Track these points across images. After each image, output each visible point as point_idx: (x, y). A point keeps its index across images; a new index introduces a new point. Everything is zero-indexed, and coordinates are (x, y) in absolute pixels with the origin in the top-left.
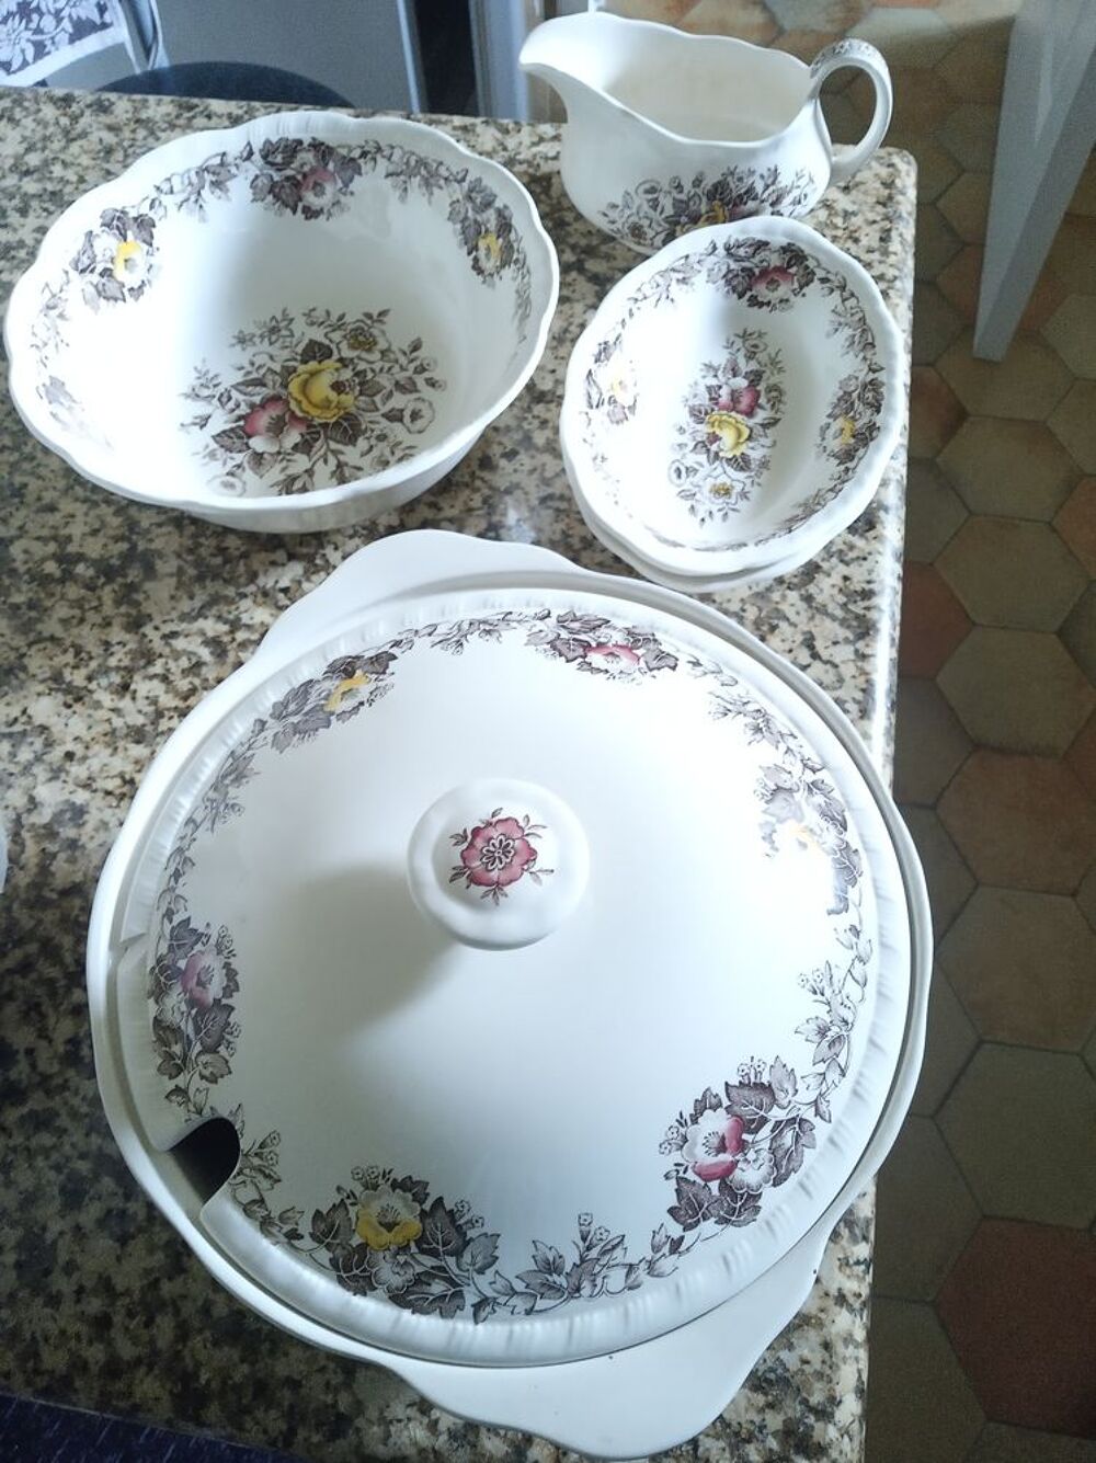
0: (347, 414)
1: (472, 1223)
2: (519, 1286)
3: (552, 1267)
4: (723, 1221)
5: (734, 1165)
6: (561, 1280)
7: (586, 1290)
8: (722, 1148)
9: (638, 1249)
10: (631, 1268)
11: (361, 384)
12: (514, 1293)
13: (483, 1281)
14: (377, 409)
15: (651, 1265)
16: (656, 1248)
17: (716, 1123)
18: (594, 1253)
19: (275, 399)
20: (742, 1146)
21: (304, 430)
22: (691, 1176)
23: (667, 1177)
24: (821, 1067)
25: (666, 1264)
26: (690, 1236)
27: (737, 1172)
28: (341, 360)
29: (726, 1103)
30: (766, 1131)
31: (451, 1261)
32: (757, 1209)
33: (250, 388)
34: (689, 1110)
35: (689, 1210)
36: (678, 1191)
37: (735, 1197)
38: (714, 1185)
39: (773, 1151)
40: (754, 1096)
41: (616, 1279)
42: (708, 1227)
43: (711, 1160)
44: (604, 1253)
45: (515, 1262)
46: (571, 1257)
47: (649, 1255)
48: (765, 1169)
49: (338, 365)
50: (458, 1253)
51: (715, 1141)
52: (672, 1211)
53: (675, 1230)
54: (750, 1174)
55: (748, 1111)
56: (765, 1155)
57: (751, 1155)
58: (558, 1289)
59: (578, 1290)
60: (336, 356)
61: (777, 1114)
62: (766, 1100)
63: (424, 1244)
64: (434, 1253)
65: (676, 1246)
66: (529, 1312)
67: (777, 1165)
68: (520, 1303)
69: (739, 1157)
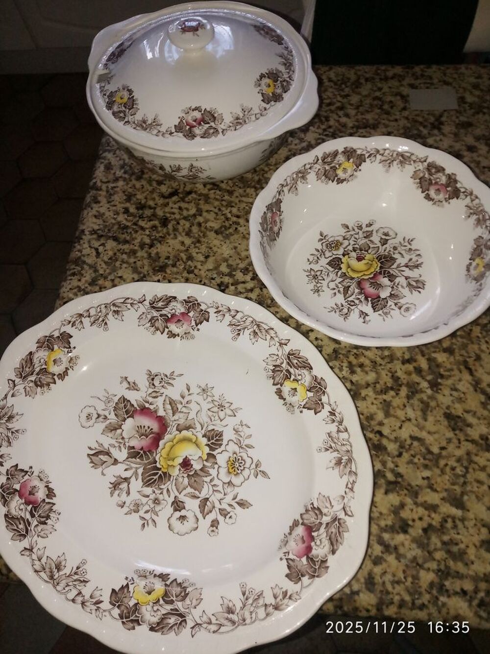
0: (377, 258)
1: (136, 104)
2: (136, 122)
3: (144, 122)
4: (184, 135)
5: (195, 126)
6: (144, 125)
7: (148, 130)
8: (195, 121)
9: (163, 129)
10: (159, 131)
11: (361, 250)
12: (134, 123)
13: (130, 117)
14: (379, 247)
15: (163, 134)
16: (167, 131)
17: (197, 115)
18: (154, 124)
19: (359, 284)
20: (200, 124)
21: (382, 276)
22: (184, 121)
23: (179, 118)
24: (231, 125)
25: (167, 135)
26: (175, 134)
27: (195, 129)
28: (344, 255)
29: (203, 112)
30: (207, 126)
31: (128, 110)
32: (193, 139)
33: (349, 292)
34: (193, 107)
35: (179, 128)
36: (179, 123)
37: (190, 133)
38: (188, 127)
39: (206, 131)
40: (210, 117)
41: (155, 132)
42: (181, 135)
43: (191, 121)
44: (156, 125)
45: (139, 117)
46: (149, 122)
47: (165, 131)
48: (202, 132)
49: (347, 257)
50: (130, 109)
51: (194, 118)
52: (175, 126)
53: (173, 130)
54: (197, 131)
55: (207, 119)
56: (203, 130)
57: (200, 128)
58: (143, 127)
59: (146, 129)
60: (341, 257)
61: (212, 124)
62: (212, 119)
63: (125, 105)
64: (126, 107)
65: (171, 133)
66: (134, 128)
67: (205, 134)
68: (134, 126)
69: (198, 126)
